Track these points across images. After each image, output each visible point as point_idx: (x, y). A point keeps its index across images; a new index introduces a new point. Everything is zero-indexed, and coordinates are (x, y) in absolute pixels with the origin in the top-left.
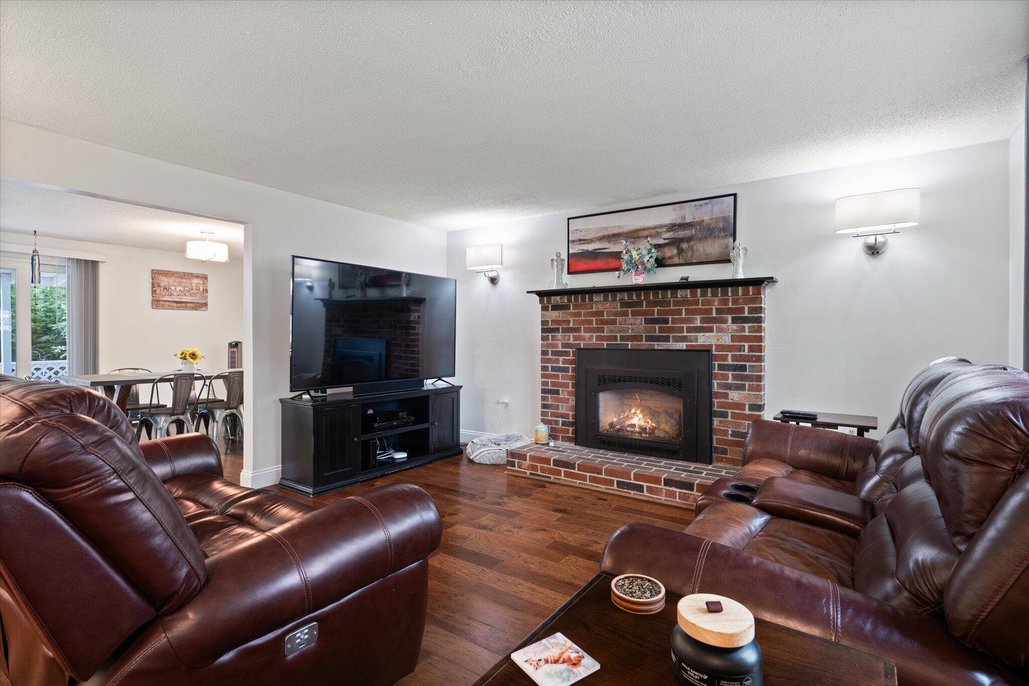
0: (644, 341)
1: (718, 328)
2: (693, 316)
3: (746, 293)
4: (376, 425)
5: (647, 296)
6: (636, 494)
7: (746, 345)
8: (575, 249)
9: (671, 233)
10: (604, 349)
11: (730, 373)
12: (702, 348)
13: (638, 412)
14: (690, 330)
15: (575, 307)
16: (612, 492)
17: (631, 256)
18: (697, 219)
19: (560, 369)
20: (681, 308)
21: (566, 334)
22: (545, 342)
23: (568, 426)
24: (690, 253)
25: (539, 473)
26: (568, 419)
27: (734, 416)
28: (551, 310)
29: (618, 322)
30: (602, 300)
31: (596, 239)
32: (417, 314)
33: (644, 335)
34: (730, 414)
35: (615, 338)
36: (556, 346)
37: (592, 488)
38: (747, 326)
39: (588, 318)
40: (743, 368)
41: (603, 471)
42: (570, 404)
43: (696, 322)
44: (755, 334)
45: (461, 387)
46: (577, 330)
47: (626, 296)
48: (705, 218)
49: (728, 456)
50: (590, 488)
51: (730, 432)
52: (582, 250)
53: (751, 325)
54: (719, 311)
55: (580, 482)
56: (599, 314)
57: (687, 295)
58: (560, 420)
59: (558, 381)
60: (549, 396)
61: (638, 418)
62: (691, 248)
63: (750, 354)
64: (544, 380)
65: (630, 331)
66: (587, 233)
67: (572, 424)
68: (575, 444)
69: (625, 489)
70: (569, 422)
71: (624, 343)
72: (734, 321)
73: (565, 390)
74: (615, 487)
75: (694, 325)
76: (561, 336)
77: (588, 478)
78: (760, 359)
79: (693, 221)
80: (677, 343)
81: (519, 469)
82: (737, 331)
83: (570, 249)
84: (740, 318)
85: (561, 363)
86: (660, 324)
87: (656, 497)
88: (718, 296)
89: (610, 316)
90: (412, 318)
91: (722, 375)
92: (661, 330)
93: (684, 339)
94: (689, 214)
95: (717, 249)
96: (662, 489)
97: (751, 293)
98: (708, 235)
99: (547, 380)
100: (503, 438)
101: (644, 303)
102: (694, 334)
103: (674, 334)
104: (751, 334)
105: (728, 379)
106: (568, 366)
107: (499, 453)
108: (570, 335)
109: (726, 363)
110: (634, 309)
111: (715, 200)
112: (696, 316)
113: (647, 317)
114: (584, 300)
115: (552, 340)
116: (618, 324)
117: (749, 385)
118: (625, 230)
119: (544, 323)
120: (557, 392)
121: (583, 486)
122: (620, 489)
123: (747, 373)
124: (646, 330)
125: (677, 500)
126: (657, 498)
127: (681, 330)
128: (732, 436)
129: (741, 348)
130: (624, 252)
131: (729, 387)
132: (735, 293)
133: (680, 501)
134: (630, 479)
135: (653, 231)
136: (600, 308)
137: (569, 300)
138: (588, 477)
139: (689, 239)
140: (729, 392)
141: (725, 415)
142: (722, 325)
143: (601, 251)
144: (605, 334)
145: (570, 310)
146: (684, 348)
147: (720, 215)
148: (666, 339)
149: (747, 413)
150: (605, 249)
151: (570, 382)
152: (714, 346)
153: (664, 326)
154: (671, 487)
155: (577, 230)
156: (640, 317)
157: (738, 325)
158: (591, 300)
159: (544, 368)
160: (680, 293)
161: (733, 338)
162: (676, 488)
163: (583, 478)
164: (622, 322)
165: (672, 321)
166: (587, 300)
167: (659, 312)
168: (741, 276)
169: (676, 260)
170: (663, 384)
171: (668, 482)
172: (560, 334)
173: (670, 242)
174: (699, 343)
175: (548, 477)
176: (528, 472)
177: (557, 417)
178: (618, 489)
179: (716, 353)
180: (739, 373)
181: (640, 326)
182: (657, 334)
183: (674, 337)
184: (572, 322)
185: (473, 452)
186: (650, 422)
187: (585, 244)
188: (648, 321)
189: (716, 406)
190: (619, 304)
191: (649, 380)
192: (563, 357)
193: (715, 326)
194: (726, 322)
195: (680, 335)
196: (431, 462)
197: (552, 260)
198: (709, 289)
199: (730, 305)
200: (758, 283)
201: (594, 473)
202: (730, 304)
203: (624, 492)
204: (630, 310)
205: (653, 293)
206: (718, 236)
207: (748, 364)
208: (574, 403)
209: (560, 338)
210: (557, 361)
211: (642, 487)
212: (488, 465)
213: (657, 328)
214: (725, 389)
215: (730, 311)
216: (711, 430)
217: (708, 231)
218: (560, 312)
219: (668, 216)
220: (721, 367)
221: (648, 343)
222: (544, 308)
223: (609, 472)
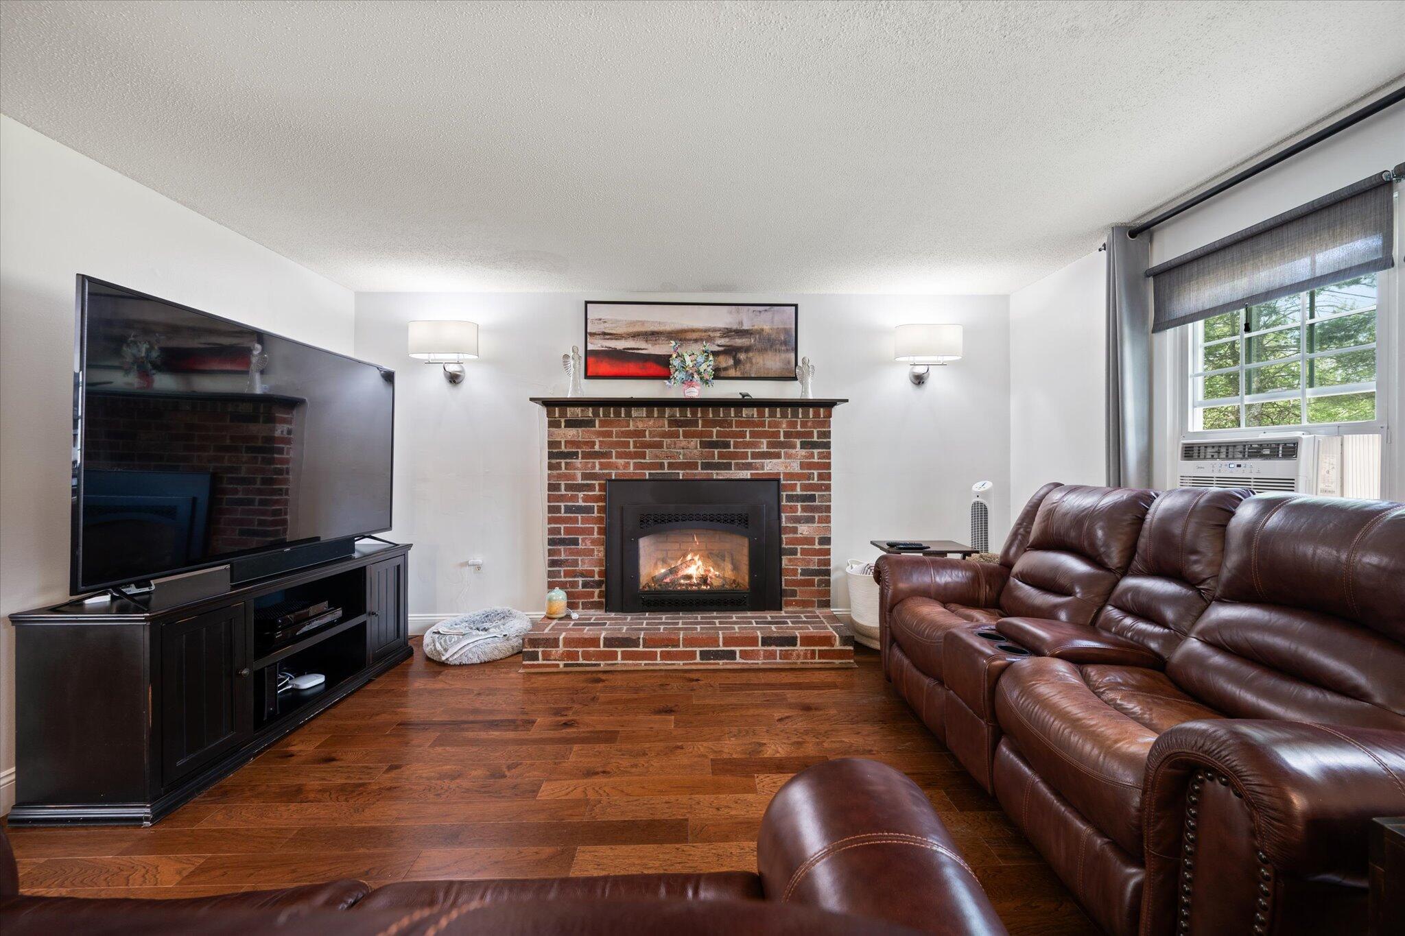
0: (700, 469)
1: (786, 453)
2: (758, 440)
3: (817, 415)
4: (279, 635)
5: (705, 414)
6: (727, 664)
7: (816, 472)
8: (596, 345)
9: (727, 340)
10: (645, 480)
11: (799, 504)
12: (769, 477)
13: (696, 558)
14: (755, 456)
15: (602, 424)
16: (694, 667)
17: (684, 361)
18: (756, 327)
19: (580, 510)
20: (745, 429)
21: (588, 461)
22: (555, 472)
23: (592, 587)
24: (748, 365)
25: (581, 661)
26: (593, 577)
27: (804, 552)
28: (565, 427)
29: (665, 445)
30: (644, 415)
31: (628, 335)
32: (286, 427)
33: (700, 461)
34: (799, 551)
35: (661, 466)
36: (573, 477)
37: (666, 668)
38: (816, 451)
39: (622, 439)
40: (812, 498)
41: (681, 642)
42: (596, 557)
43: (762, 446)
44: (824, 461)
45: (409, 546)
46: (607, 455)
47: (677, 412)
48: (765, 327)
49: (797, 598)
50: (662, 668)
51: (799, 571)
52: (606, 347)
53: (820, 450)
54: (787, 435)
55: (647, 662)
56: (639, 433)
57: (753, 415)
58: (580, 580)
59: (576, 525)
60: (562, 548)
61: (697, 566)
62: (749, 360)
63: (819, 482)
64: (553, 526)
65: (681, 456)
66: (613, 325)
67: (599, 584)
68: (606, 611)
69: (711, 659)
70: (593, 581)
71: (673, 471)
72: (804, 445)
73: (587, 538)
74: (698, 660)
75: (760, 450)
76: (581, 463)
77: (659, 655)
78: (828, 488)
79: (751, 328)
80: (739, 471)
81: (545, 662)
82: (806, 457)
83: (588, 344)
84: (809, 443)
85: (580, 500)
86: (721, 448)
87: (752, 661)
88: (788, 418)
89: (654, 437)
90: (278, 433)
91: (791, 507)
92: (721, 456)
93: (748, 466)
94: (747, 320)
95: (778, 363)
96: (759, 650)
97: (822, 416)
98: (769, 346)
99: (558, 526)
100: (478, 618)
101: (700, 422)
102: (759, 461)
103: (737, 461)
104: (820, 461)
105: (796, 511)
106: (593, 504)
107: (493, 642)
108: (594, 462)
109: (795, 493)
110: (687, 429)
111: (776, 308)
112: (762, 440)
113: (703, 439)
114: (618, 414)
115: (566, 469)
116: (665, 447)
117: (819, 516)
118: (668, 328)
119: (552, 444)
120: (575, 542)
121: (652, 668)
122: (704, 662)
123: (817, 503)
124: (702, 456)
125: (778, 660)
126: (752, 663)
127: (745, 456)
128: (801, 575)
129: (809, 477)
130: (674, 356)
131: (798, 520)
132: (806, 415)
133: (782, 661)
134: (719, 646)
135: (703, 334)
136: (641, 426)
137: (596, 414)
138: (659, 653)
139: (747, 349)
140: (798, 525)
141: (794, 552)
142: (790, 450)
143: (636, 351)
144: (647, 460)
145: (595, 427)
146: (749, 477)
147: (781, 326)
148: (727, 467)
149: (817, 548)
150: (642, 349)
151: (596, 527)
152: (782, 475)
153: (725, 450)
154: (770, 646)
155: (600, 320)
156: (694, 440)
157: (807, 450)
158: (629, 415)
159: (552, 509)
160: (745, 412)
161: (802, 466)
162: (777, 646)
163: (652, 656)
164: (670, 445)
165: (734, 444)
166: (623, 415)
167: (719, 434)
168: (811, 396)
169: (732, 373)
170: (725, 521)
171: (767, 641)
172: (580, 460)
173: (725, 350)
174: (765, 471)
175: (595, 665)
176: (561, 664)
177: (575, 577)
178: (701, 662)
179: (784, 482)
180: (809, 504)
181: (695, 451)
182: (716, 460)
183: (737, 464)
184: (597, 444)
185: (446, 650)
186: (712, 570)
187: (612, 339)
188: (704, 445)
189: (784, 543)
190: (666, 423)
191: (708, 517)
192: (585, 493)
193: (783, 451)
194: (794, 447)
195: (744, 461)
196: (370, 681)
197: (566, 356)
198: (778, 409)
199: (799, 429)
200: (829, 404)
201: (667, 646)
202: (799, 426)
203: (711, 664)
204: (681, 430)
205: (712, 410)
206: (779, 349)
207: (817, 494)
208: (602, 555)
209: (579, 466)
210: (575, 498)
211: (734, 653)
212: (477, 664)
213: (716, 453)
214: (794, 523)
215: (798, 435)
216: (780, 572)
217: (769, 343)
218: (580, 430)
219: (722, 319)
220: (790, 498)
221: (705, 472)
222: (553, 424)
223: (689, 642)
